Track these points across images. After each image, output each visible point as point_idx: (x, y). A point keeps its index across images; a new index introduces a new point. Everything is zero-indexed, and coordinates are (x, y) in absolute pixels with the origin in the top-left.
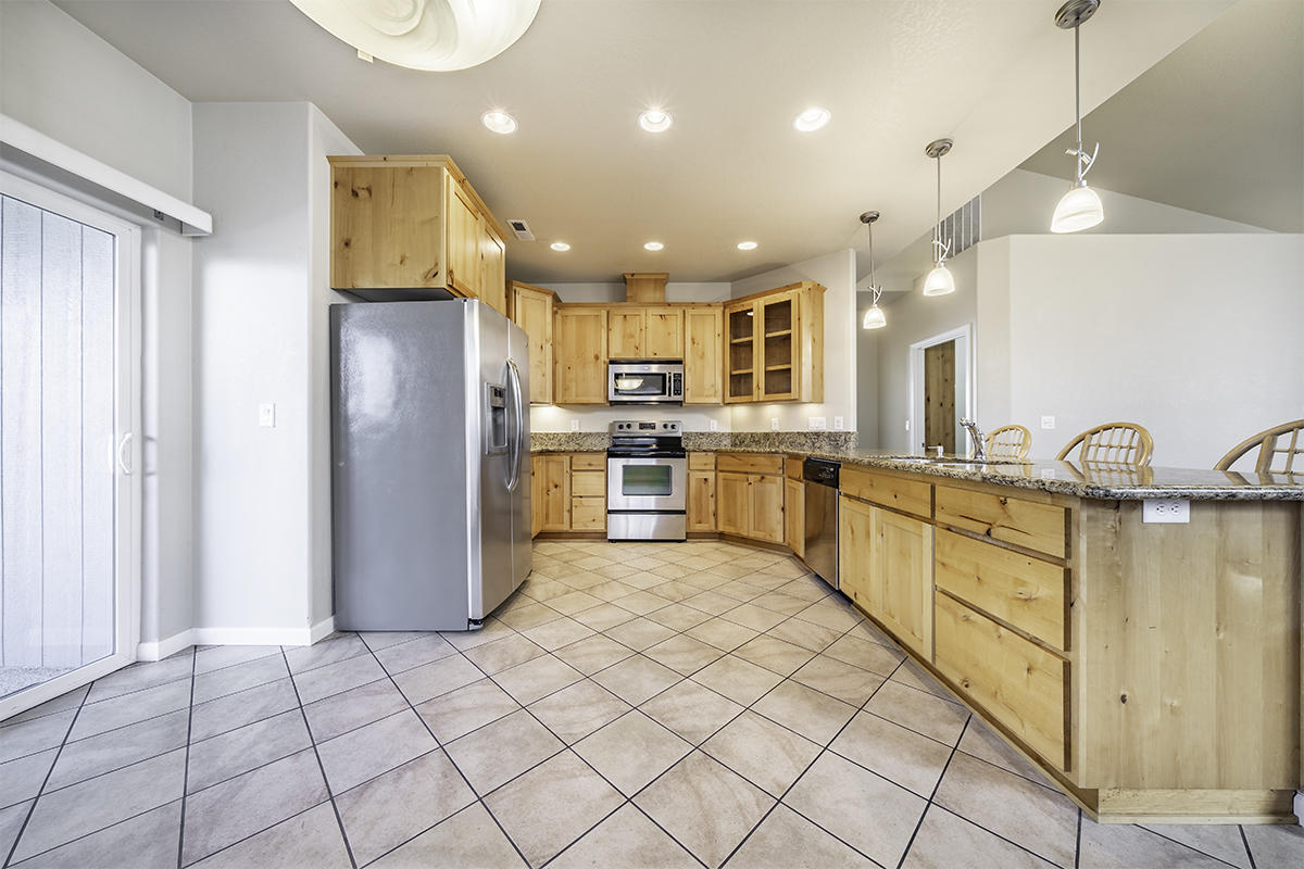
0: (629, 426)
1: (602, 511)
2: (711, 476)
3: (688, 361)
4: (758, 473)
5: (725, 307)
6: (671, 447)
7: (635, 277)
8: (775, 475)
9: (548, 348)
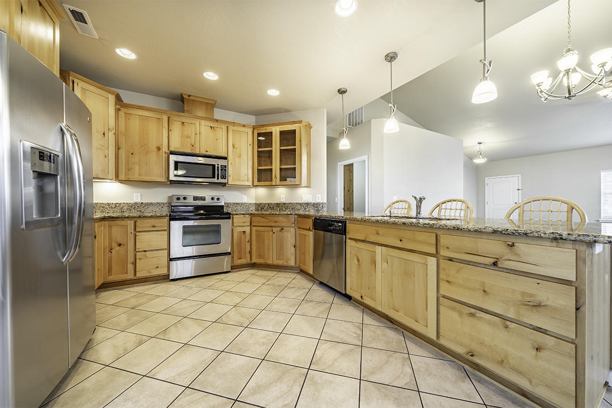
0: (185, 198)
1: (165, 259)
2: (247, 229)
3: (230, 158)
4: (279, 227)
5: (254, 129)
6: (216, 212)
7: (191, 98)
8: (290, 227)
9: (111, 136)
